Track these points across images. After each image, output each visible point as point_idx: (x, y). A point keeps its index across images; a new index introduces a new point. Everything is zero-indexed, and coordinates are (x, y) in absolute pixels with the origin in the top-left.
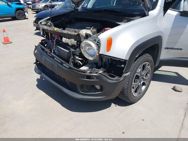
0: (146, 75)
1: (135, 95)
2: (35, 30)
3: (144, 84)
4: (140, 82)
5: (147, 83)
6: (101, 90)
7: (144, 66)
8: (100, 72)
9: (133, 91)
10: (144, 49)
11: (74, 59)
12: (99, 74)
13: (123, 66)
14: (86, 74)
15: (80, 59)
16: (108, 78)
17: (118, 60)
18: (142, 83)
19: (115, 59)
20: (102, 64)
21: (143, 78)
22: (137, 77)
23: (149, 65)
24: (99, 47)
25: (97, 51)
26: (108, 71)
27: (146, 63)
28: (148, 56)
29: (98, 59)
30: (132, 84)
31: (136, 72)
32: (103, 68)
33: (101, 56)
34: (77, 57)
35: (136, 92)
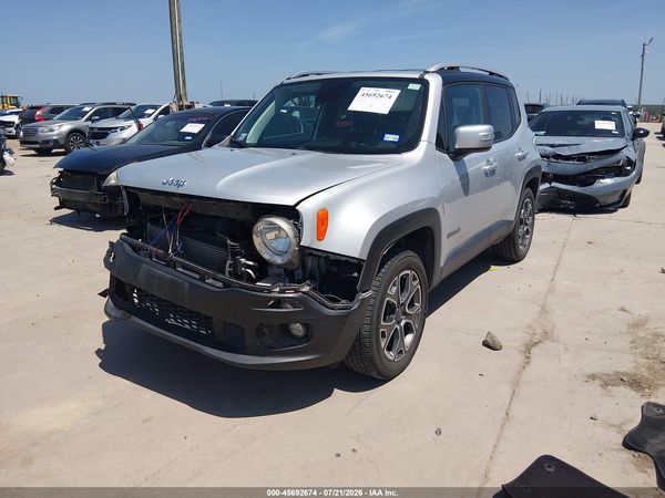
0: (411, 305)
1: (391, 355)
2: (56, 209)
3: (408, 329)
4: (399, 323)
5: (415, 326)
6: (307, 337)
7: (403, 281)
8: (304, 290)
9: (383, 345)
10: (400, 236)
11: (236, 264)
12: (304, 293)
13: (356, 274)
14: (272, 295)
15: (251, 263)
16: (323, 304)
17: (344, 259)
18: (402, 324)
19: (338, 258)
20: (304, 274)
21: (405, 313)
22: (391, 309)
23: (414, 279)
24: (299, 231)
25: (294, 241)
26: (321, 289)
27: (409, 272)
28: (409, 256)
29: (295, 261)
30: (379, 323)
31: (385, 294)
32: (311, 279)
33: (305, 252)
34: (243, 260)
35: (390, 348)
